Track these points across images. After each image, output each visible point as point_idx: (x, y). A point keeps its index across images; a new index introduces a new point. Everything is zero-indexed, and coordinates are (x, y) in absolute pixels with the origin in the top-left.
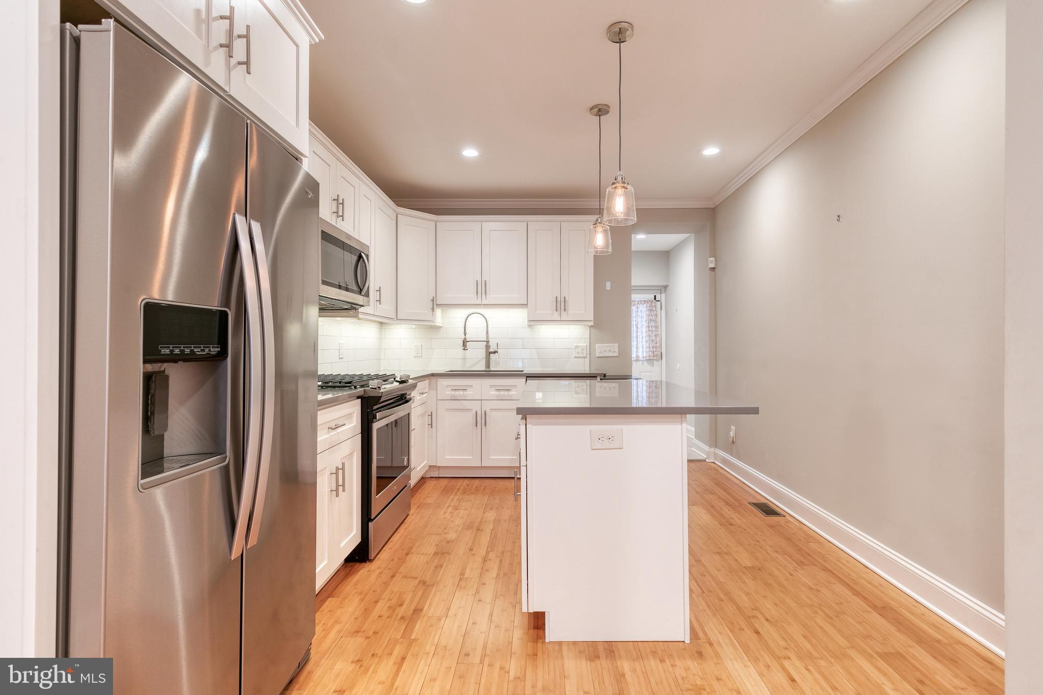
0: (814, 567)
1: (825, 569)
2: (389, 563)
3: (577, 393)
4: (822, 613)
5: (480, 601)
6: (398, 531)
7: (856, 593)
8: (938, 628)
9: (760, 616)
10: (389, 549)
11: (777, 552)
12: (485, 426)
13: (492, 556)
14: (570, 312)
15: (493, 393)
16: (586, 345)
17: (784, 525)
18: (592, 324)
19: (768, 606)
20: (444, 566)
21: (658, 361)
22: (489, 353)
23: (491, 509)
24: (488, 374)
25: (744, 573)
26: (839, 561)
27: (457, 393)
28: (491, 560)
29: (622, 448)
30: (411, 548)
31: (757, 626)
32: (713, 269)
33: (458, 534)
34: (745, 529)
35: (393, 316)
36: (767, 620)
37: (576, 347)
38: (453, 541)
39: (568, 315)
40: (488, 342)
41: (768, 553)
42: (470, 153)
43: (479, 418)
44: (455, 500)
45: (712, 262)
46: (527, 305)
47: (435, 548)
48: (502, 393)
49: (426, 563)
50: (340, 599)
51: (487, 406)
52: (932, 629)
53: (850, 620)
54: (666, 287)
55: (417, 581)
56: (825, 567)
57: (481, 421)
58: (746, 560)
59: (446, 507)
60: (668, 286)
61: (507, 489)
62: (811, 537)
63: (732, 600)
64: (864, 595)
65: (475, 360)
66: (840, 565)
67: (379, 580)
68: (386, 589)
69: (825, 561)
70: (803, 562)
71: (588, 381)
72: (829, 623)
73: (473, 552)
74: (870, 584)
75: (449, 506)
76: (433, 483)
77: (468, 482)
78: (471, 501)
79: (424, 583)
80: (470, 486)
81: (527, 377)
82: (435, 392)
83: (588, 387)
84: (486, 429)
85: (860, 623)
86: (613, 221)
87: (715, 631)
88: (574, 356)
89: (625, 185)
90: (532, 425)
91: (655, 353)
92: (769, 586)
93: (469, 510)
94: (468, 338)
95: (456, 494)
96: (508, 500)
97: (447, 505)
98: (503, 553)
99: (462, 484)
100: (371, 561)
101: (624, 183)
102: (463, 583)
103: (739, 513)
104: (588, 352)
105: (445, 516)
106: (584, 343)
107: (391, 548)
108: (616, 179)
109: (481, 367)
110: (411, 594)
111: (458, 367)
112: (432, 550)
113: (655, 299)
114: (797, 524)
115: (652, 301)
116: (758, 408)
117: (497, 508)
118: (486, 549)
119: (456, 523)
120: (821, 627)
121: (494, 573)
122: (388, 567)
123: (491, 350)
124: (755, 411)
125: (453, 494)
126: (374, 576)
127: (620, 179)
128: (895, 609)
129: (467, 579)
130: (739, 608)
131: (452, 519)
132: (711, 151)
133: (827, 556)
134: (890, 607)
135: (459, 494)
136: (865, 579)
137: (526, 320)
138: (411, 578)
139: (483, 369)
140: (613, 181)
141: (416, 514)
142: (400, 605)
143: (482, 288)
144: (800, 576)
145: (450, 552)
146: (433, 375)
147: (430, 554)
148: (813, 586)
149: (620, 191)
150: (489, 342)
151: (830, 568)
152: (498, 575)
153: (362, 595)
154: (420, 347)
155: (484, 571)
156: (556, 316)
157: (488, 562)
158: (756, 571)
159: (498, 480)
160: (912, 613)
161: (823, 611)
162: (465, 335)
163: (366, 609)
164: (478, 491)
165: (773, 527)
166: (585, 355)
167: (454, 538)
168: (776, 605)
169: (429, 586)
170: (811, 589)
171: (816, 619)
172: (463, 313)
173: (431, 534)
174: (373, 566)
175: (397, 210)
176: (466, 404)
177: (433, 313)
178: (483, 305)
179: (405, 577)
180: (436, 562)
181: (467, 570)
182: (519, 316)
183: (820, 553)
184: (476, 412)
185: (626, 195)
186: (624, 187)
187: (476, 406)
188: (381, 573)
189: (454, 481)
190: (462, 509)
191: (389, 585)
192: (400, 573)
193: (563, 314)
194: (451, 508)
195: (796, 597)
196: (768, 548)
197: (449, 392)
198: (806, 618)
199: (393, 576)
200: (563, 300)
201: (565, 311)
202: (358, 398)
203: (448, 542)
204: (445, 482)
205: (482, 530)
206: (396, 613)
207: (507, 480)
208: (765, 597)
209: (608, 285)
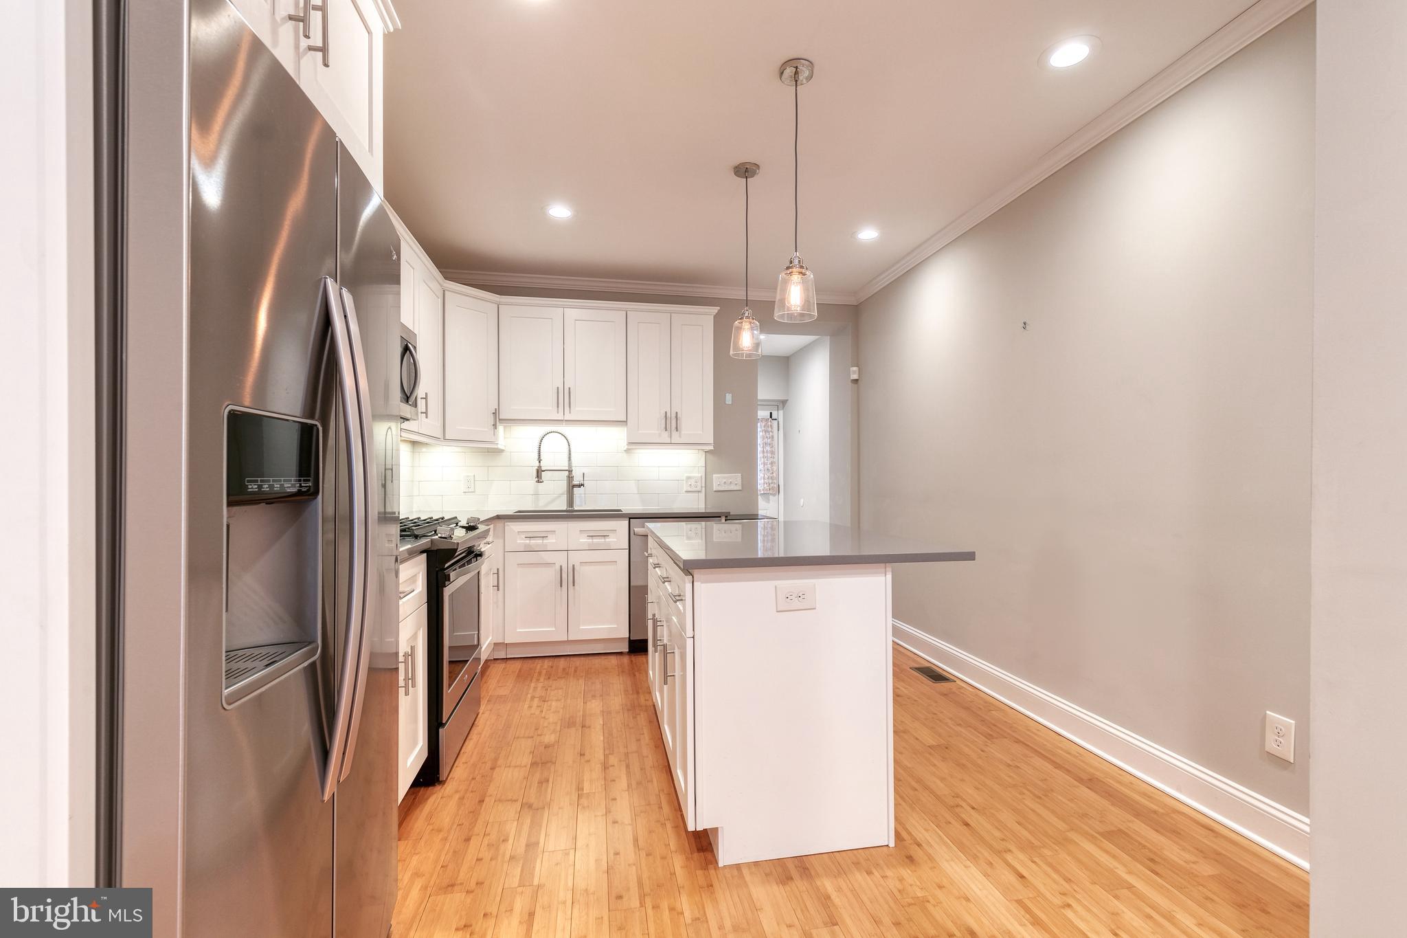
0: (1005, 739)
1: (1018, 741)
2: (470, 784)
3: (689, 538)
4: (1029, 793)
5: (615, 822)
6: (469, 737)
7: (1058, 766)
8: (1150, 797)
9: (964, 804)
10: (463, 763)
11: (959, 725)
12: (574, 585)
13: (613, 760)
14: (683, 432)
15: (584, 540)
16: (700, 475)
17: (957, 692)
18: (711, 448)
19: (970, 791)
20: (551, 780)
21: (774, 495)
22: (572, 487)
23: (594, 697)
24: (570, 514)
25: (930, 754)
26: (1028, 730)
27: (533, 542)
28: (614, 766)
29: (815, 609)
30: (496, 759)
31: (963, 816)
32: (856, 381)
33: (558, 735)
34: (915, 701)
35: (439, 435)
36: (973, 808)
37: (688, 478)
38: (553, 745)
39: (680, 437)
40: (570, 471)
41: (950, 728)
42: (560, 212)
43: (564, 576)
44: (539, 689)
45: (854, 372)
46: (626, 422)
47: (531, 756)
48: (596, 540)
49: (524, 778)
50: (410, 842)
51: (575, 558)
52: (1145, 799)
53: (1060, 797)
54: (784, 402)
55: (519, 804)
56: (1017, 739)
57: (567, 579)
58: (928, 738)
59: (529, 700)
60: (787, 400)
61: (607, 669)
62: (990, 705)
63: (926, 788)
64: (1066, 766)
65: (552, 496)
66: (1031, 734)
67: (462, 808)
68: (476, 820)
69: (1014, 731)
70: (991, 735)
71: (703, 523)
72: (1040, 804)
73: (587, 757)
74: (1069, 753)
75: (533, 698)
76: (502, 666)
77: (550, 664)
78: (562, 688)
79: (530, 806)
80: (554, 668)
81: (630, 518)
82: (502, 541)
83: (704, 530)
84: (574, 589)
85: (1071, 800)
86: (786, 316)
87: (921, 829)
88: (685, 490)
89: (803, 271)
90: (702, 583)
91: (772, 485)
92: (963, 766)
93: (563, 701)
94: (544, 465)
95: (538, 680)
96: (613, 684)
97: (529, 696)
98: (627, 754)
99: (542, 666)
100: (442, 783)
101: (802, 267)
102: (584, 801)
103: (903, 681)
104: (704, 485)
105: (533, 711)
106: (699, 473)
107: (466, 763)
108: (791, 262)
109: (561, 505)
110: (516, 823)
111: (528, 505)
112: (526, 760)
113: (771, 417)
114: (971, 690)
115: (767, 420)
116: (974, 553)
117: (601, 696)
118: (602, 751)
119: (551, 720)
120: (1033, 811)
121: (623, 783)
122: (470, 789)
123: (575, 482)
124: (970, 556)
125: (534, 680)
126: (452, 804)
127: (796, 262)
128: (1102, 779)
129: (588, 794)
130: (937, 797)
131: (543, 715)
132: (868, 234)
133: (1015, 725)
134: (1097, 779)
135: (542, 680)
136: (1062, 749)
137: (626, 443)
138: (508, 801)
139: (564, 508)
140: (788, 264)
141: (488, 712)
142: (503, 841)
143: (564, 397)
144: (993, 751)
145: (554, 760)
146: (498, 517)
147: (525, 766)
148: (1011, 763)
149: (796, 278)
150: (572, 471)
151: (1022, 739)
152: (629, 786)
153: (442, 833)
154: (472, 478)
155: (608, 782)
156: (665, 437)
157: (611, 769)
158: (944, 749)
159: (591, 658)
160: (1119, 782)
161: (1028, 790)
162: (540, 462)
163: (455, 852)
164: (567, 674)
165: (945, 695)
166: (699, 489)
167: (553, 740)
168: (977, 789)
169: (538, 809)
170: (1009, 765)
171: (1024, 801)
172: (538, 431)
173: (518, 737)
174: (448, 789)
175: (445, 285)
176: (547, 557)
177: (494, 431)
178: (566, 421)
179: (500, 800)
180: (537, 776)
181: (585, 782)
182: (616, 437)
183: (1006, 722)
184: (561, 567)
185: (804, 282)
186: (801, 273)
187: (559, 559)
188: (462, 798)
189: (529, 663)
190: (552, 700)
191: (480, 813)
192: (491, 796)
193: (675, 434)
194: (536, 700)
195: (996, 778)
196: (949, 721)
197: (522, 541)
198: (1014, 801)
199: (482, 801)
200: (674, 415)
201: (677, 431)
202: (422, 552)
203: (546, 747)
204: (518, 664)
205: (589, 727)
206: (501, 852)
207: (603, 657)
208: (962, 780)
209: (729, 398)
